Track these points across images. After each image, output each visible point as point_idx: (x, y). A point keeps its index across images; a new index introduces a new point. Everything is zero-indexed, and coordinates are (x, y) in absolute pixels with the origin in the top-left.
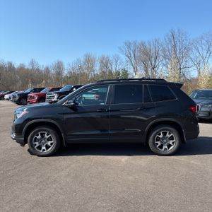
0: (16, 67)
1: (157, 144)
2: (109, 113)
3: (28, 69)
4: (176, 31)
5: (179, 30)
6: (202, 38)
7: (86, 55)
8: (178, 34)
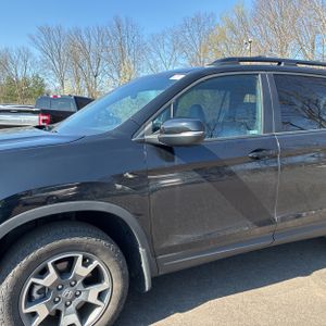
6: (164, 34)
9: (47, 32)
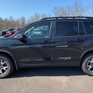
0: (3, 19)
1: (89, 67)
2: (52, 44)
3: (9, 20)
4: (78, 2)
5: (79, 1)
6: (90, 5)
7: (36, 14)
8: (78, 3)
9: (55, 8)
